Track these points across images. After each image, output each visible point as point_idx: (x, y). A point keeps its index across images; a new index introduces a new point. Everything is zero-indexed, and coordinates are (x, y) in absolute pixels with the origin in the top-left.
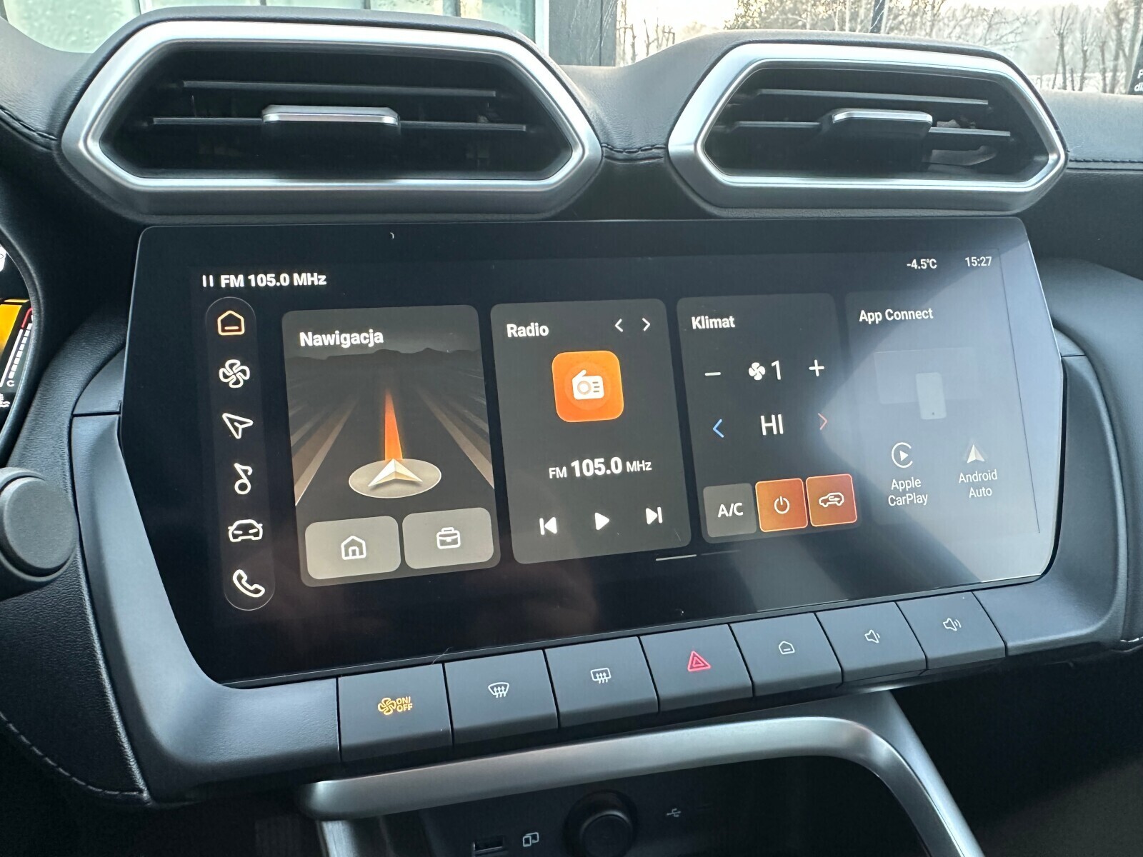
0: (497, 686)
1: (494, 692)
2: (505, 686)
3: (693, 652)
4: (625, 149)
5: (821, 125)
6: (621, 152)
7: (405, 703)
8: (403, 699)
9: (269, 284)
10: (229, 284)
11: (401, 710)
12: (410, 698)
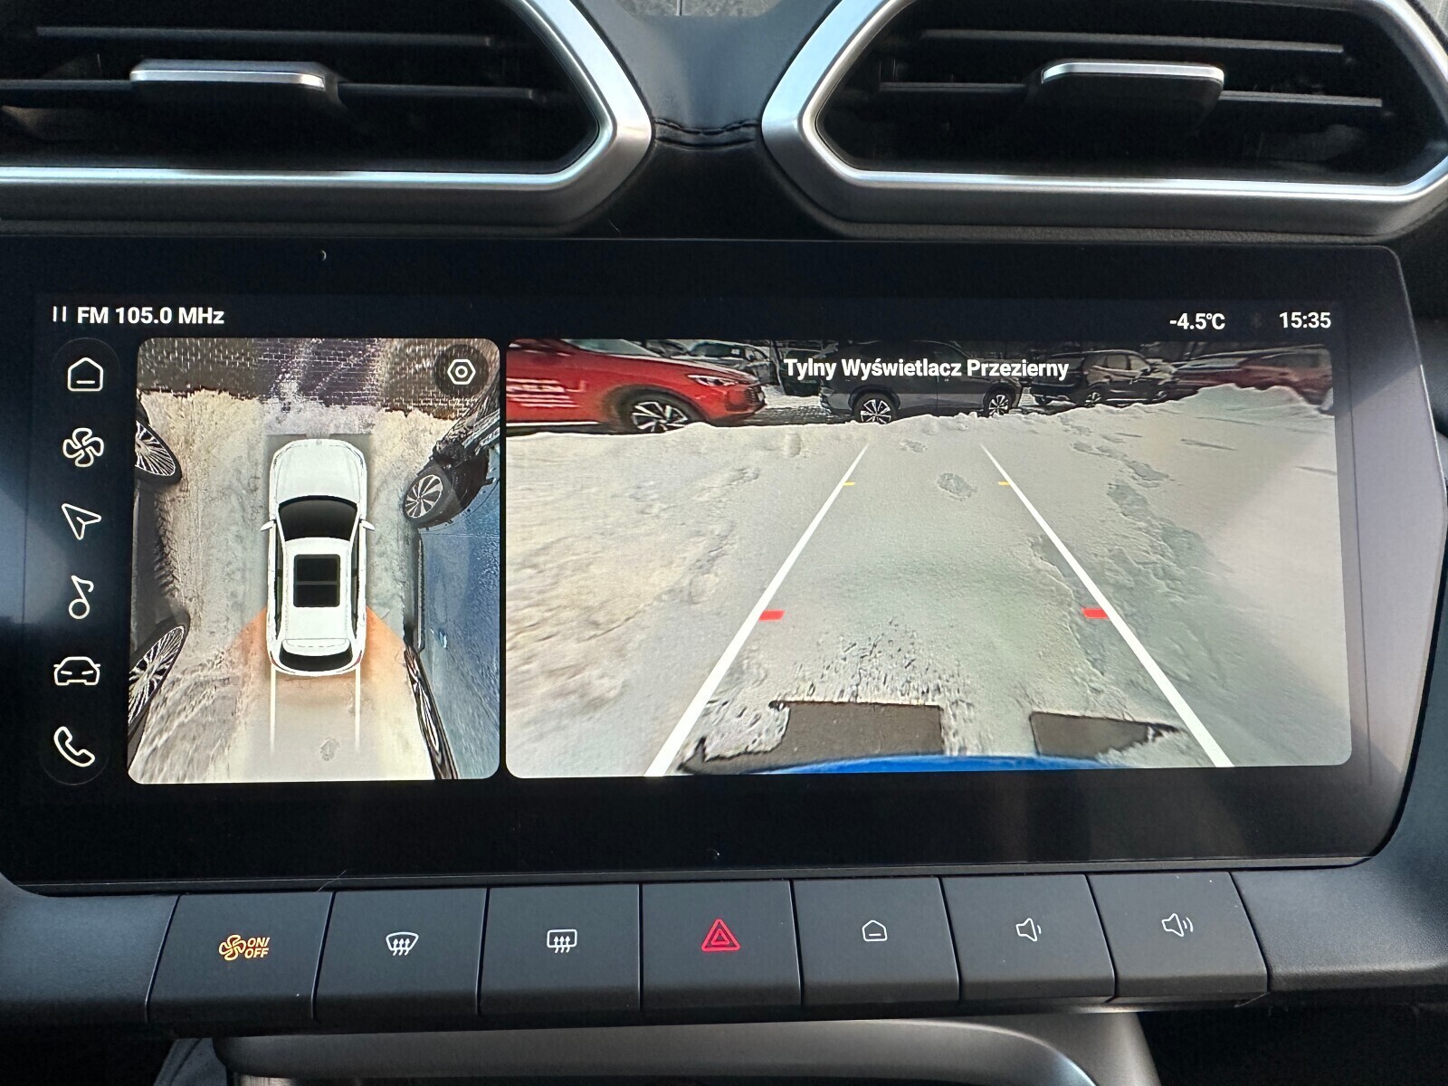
0: (399, 938)
1: (392, 946)
2: (412, 939)
3: (719, 920)
4: (701, 129)
5: (1023, 89)
6: (694, 133)
7: (259, 946)
8: (259, 939)
9: (143, 320)
10: (89, 318)
11: (250, 957)
12: (268, 939)
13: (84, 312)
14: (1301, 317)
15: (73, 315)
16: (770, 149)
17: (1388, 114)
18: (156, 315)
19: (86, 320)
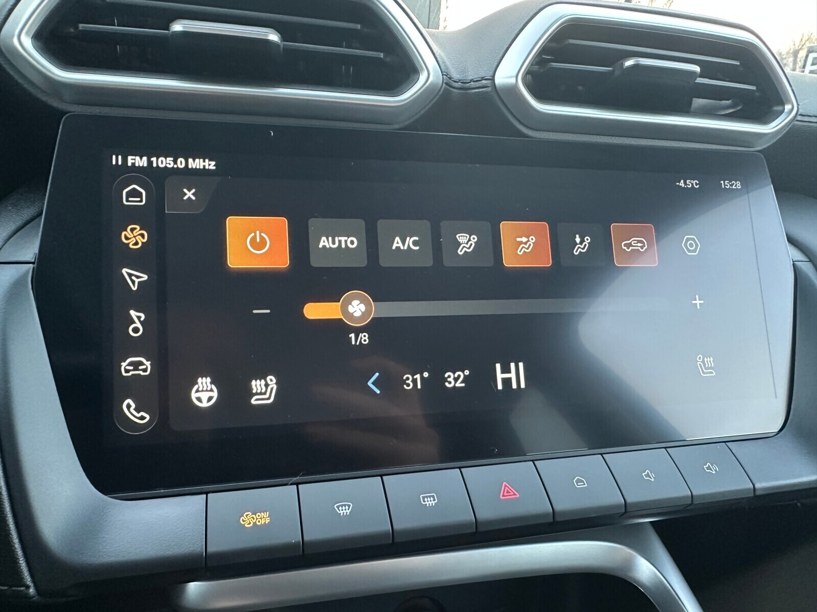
0: (342, 506)
1: (339, 510)
2: (349, 506)
3: (504, 483)
4: (460, 80)
5: (613, 71)
6: (458, 82)
7: (264, 518)
8: (262, 513)
9: (168, 166)
10: (134, 163)
11: (260, 523)
12: (268, 513)
13: (132, 159)
14: (729, 183)
15: (125, 160)
16: (499, 92)
17: (757, 94)
18: (175, 162)
19: (133, 164)
